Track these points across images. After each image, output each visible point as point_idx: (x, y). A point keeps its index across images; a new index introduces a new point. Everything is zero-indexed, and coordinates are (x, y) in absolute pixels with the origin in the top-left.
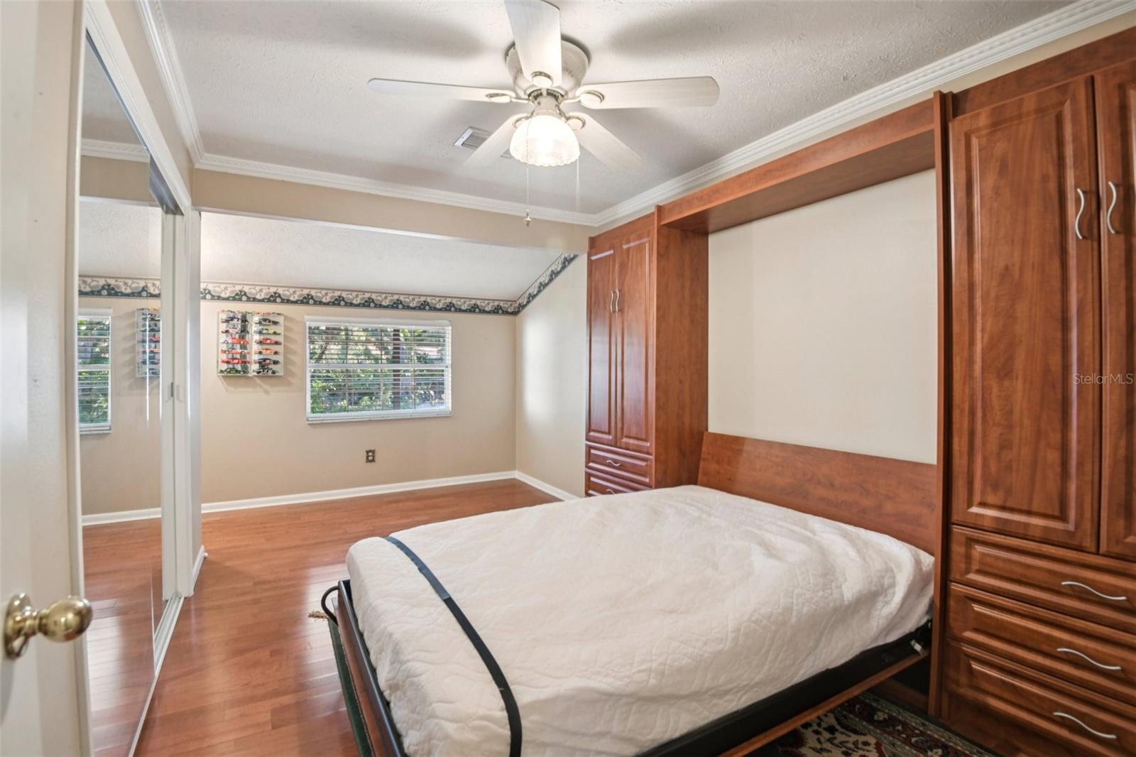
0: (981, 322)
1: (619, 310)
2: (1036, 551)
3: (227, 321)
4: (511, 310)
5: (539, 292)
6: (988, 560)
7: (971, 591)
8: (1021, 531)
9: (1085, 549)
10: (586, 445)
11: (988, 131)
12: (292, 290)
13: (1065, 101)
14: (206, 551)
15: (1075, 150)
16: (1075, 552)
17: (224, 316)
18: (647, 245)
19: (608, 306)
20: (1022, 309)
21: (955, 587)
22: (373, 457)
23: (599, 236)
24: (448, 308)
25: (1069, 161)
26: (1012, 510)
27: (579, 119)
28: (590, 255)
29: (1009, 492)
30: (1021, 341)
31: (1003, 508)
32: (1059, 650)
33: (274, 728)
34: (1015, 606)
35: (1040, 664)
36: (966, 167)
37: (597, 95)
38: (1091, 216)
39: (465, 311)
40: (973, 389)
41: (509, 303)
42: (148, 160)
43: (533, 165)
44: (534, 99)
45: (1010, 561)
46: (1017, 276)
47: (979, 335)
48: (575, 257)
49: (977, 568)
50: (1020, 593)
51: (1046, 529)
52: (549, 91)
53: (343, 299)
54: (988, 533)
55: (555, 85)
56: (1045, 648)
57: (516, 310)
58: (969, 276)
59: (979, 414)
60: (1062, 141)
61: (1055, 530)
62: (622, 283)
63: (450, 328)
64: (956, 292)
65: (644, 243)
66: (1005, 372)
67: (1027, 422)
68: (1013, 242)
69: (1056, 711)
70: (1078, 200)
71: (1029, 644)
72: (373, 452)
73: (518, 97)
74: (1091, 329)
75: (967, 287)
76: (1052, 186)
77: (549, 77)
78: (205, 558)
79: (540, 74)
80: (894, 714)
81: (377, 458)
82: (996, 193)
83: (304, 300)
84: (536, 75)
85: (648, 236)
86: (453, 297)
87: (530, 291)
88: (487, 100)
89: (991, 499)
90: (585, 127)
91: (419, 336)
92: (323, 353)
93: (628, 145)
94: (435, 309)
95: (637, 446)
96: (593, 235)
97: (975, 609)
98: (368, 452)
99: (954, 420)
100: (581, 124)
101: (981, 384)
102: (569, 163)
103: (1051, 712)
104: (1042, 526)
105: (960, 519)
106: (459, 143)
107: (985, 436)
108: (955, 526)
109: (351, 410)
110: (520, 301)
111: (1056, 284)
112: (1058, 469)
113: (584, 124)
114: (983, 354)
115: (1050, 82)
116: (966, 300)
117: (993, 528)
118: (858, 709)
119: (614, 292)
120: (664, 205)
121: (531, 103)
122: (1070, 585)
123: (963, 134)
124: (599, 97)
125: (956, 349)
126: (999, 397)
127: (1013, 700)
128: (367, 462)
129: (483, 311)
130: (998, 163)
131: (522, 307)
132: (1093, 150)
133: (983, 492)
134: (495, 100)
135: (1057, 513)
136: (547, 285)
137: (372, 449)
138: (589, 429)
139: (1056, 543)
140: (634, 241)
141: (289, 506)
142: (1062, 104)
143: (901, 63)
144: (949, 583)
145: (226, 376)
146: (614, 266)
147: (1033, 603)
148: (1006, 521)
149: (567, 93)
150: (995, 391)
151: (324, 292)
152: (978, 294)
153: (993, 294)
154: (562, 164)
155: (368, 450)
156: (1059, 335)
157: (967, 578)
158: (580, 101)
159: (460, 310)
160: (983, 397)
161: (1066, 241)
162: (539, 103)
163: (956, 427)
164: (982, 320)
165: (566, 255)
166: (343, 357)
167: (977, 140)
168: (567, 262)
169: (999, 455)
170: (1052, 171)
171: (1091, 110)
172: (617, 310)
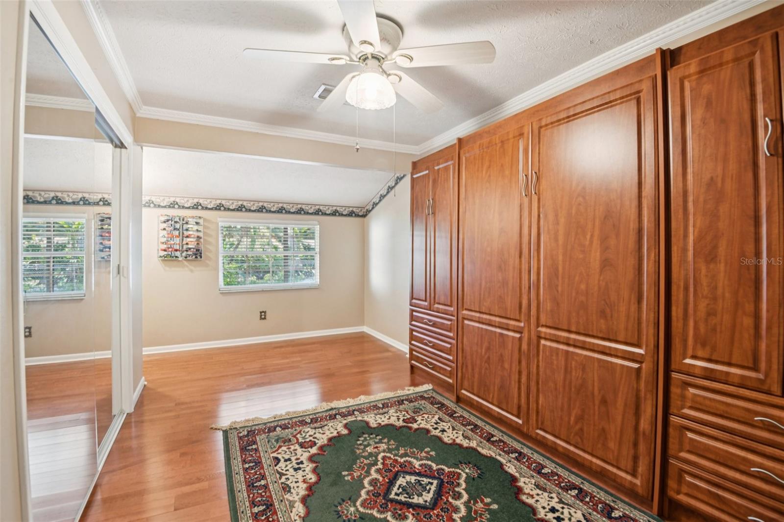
0: (692, 219)
1: (432, 213)
2: (735, 394)
3: (165, 222)
4: (361, 214)
5: (380, 201)
6: (698, 399)
7: (684, 422)
8: (723, 378)
9: (773, 393)
10: (410, 309)
11: (697, 76)
12: (209, 201)
13: (756, 51)
14: (146, 381)
15: (763, 89)
16: (765, 395)
17: (164, 219)
18: (451, 166)
19: (424, 211)
20: (724, 209)
21: (673, 419)
22: (265, 316)
23: (419, 160)
24: (317, 213)
25: (759, 97)
26: (716, 362)
27: (397, 75)
28: (412, 174)
29: (714, 349)
30: (723, 234)
31: (709, 360)
32: (752, 469)
33: (175, 510)
34: (719, 435)
35: (737, 479)
36: (681, 104)
37: (407, 58)
38: (777, 138)
39: (329, 215)
40: (687, 270)
41: (360, 209)
42: (94, 110)
43: (364, 109)
44: (363, 61)
45: (714, 400)
46: (719, 185)
47: (691, 229)
48: (404, 176)
49: (690, 405)
50: (723, 425)
51: (743, 377)
52: (373, 55)
53: (244, 207)
54: (698, 379)
55: (376, 50)
56: (742, 467)
57: (365, 214)
58: (683, 185)
59: (692, 289)
60: (754, 82)
61: (750, 378)
62: (434, 194)
63: (318, 226)
64: (674, 197)
65: (449, 165)
66: (711, 257)
67: (727, 295)
68: (716, 159)
69: (750, 516)
70: (766, 126)
71: (730, 463)
72: (265, 312)
73: (352, 60)
74: (777, 224)
75: (682, 194)
76: (747, 117)
77: (371, 44)
78: (145, 386)
79: (365, 42)
80: (627, 513)
81: (267, 317)
82: (704, 123)
83: (218, 208)
84: (362, 43)
85: (452, 160)
86: (320, 205)
87: (374, 200)
88: (329, 62)
89: (700, 353)
90: (402, 81)
91: (305, 232)
92: (238, 244)
93: (433, 94)
94: (308, 213)
95: (445, 310)
96: (414, 161)
97: (688, 435)
98: (261, 313)
99: (673, 293)
100: (398, 79)
101: (692, 267)
102: (389, 107)
103: (746, 517)
104: (739, 375)
105: (677, 368)
106: (316, 96)
107: (695, 305)
108: (673, 373)
109: (258, 283)
110: (367, 208)
111: (750, 191)
112: (752, 331)
113: (401, 79)
114: (695, 244)
115: (745, 38)
116: (681, 203)
117: (702, 375)
118: (600, 507)
119: (429, 200)
120: (463, 138)
121: (361, 64)
122: (761, 420)
123: (678, 79)
124: (409, 59)
125: (674, 240)
126: (707, 276)
127: (717, 505)
128: (260, 319)
129: (341, 215)
130: (705, 100)
131: (369, 211)
132: (777, 88)
133: (694, 349)
134: (335, 62)
135: (751, 365)
136: (385, 196)
137: (264, 310)
138: (412, 298)
139: (750, 388)
140: (442, 164)
141: (206, 350)
142: (754, 53)
143: (633, 30)
144: (669, 415)
145: (164, 260)
146: (429, 182)
147: (733, 433)
148: (712, 370)
149: (386, 56)
150: (704, 271)
151: (231, 202)
152: (691, 199)
153: (701, 199)
154: (385, 108)
155: (261, 311)
156: (752, 229)
157: (682, 413)
158: (395, 62)
159: (325, 214)
160: (694, 276)
161: (757, 157)
162: (366, 64)
163: (674, 298)
164: (694, 218)
165: (398, 175)
166: (252, 246)
167: (689, 84)
168: (399, 179)
169: (706, 321)
170: (746, 106)
171: (776, 58)
172: (431, 213)
